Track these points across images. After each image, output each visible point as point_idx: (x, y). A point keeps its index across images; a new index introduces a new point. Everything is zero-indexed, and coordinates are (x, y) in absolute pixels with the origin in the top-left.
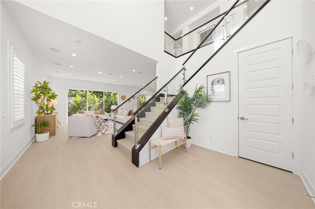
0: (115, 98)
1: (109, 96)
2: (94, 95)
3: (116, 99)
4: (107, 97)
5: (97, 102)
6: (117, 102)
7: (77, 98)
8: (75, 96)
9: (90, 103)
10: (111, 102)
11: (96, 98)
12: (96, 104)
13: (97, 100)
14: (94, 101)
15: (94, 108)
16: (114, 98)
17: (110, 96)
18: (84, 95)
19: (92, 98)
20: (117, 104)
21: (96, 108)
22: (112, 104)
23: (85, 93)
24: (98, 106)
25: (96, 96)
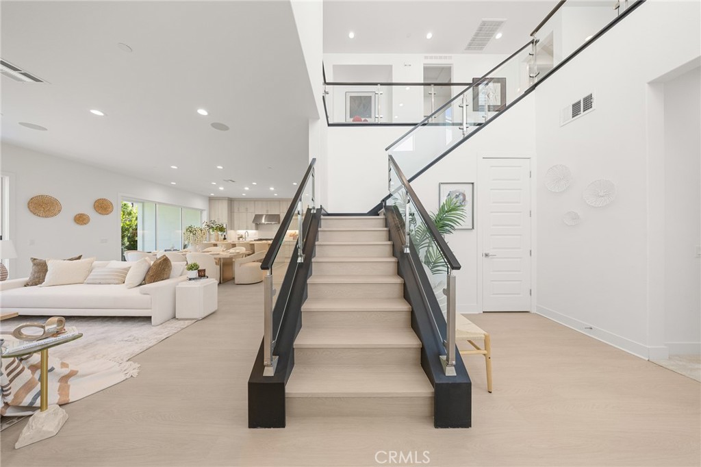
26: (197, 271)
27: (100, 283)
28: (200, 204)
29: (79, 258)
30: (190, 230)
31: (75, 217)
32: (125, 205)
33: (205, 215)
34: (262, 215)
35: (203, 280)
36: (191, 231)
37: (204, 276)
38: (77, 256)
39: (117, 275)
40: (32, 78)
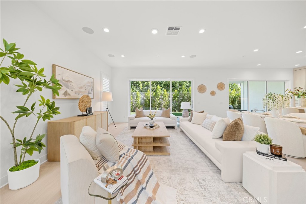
0: (188, 91)
1: (180, 89)
2: (163, 89)
3: (189, 93)
4: (178, 91)
5: (167, 97)
6: (190, 97)
7: (148, 94)
8: (146, 91)
9: (160, 98)
10: (183, 97)
11: (166, 93)
12: (166, 99)
13: (166, 95)
14: (164, 96)
15: (164, 104)
16: (186, 91)
17: (182, 89)
18: (155, 90)
19: (162, 93)
20: (190, 99)
21: (166, 104)
22: (184, 100)
23: (155, 88)
24: (168, 101)
25: (165, 90)
26: (269, 145)
27: (206, 128)
29: (203, 112)
30: (270, 96)
31: (211, 92)
32: (236, 85)
36: (270, 98)
37: (281, 156)
40: (178, 29)
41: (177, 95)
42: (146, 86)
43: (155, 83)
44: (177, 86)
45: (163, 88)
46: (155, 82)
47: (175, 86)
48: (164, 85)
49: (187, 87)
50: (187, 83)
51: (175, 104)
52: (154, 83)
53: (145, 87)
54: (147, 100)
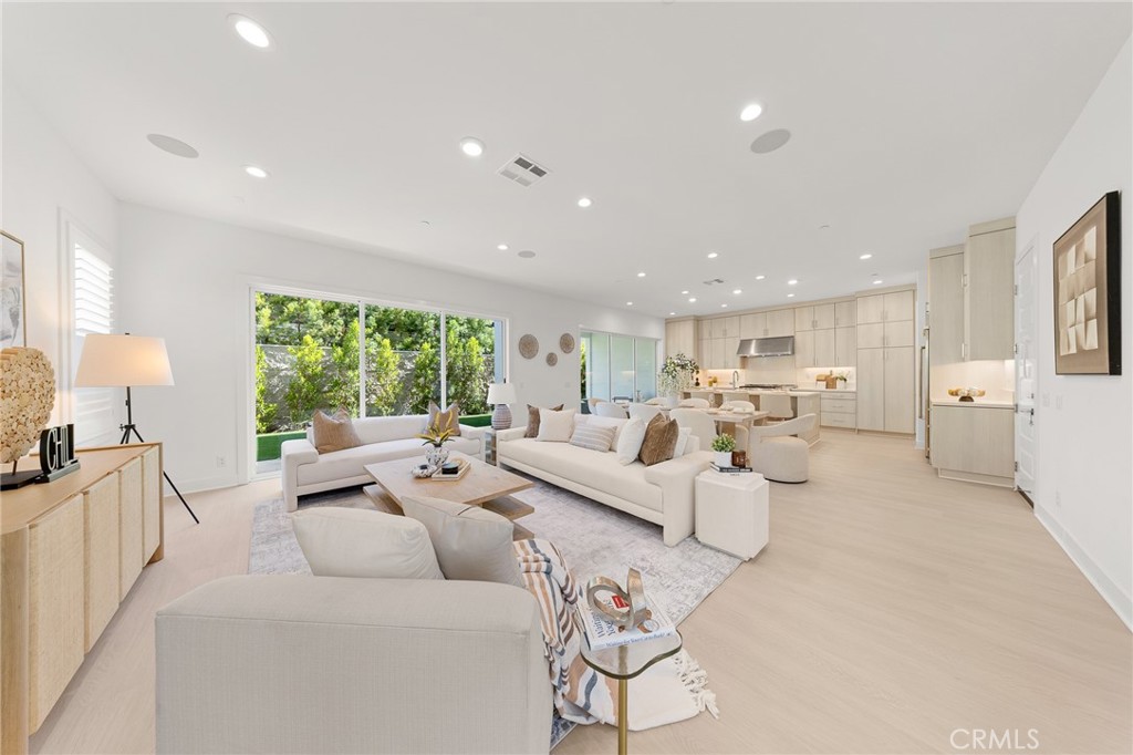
2: (378, 336)
4: (431, 347)
5: (392, 367)
7: (307, 351)
8: (299, 340)
11: (388, 352)
12: (387, 374)
13: (391, 360)
14: (382, 364)
16: (460, 350)
18: (337, 338)
19: (373, 351)
23: (340, 329)
25: (387, 342)
26: (730, 454)
27: (585, 447)
28: (654, 331)
29: (561, 408)
31: (547, 356)
33: (661, 346)
34: (750, 340)
35: (744, 475)
37: (744, 467)
38: (559, 405)
39: (599, 437)
40: (539, 172)
41: (431, 361)
42: (293, 317)
43: (337, 311)
44: (429, 330)
45: (374, 332)
46: (338, 305)
47: (420, 331)
48: (379, 322)
49: (461, 335)
50: (462, 325)
51: (423, 391)
52: (331, 311)
53: (287, 325)
54: (303, 379)
